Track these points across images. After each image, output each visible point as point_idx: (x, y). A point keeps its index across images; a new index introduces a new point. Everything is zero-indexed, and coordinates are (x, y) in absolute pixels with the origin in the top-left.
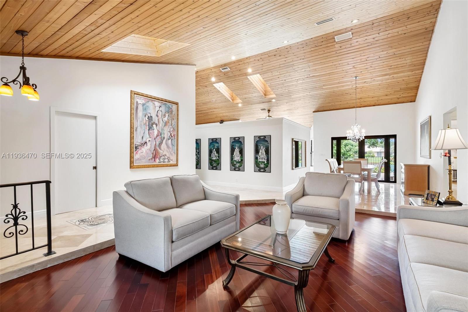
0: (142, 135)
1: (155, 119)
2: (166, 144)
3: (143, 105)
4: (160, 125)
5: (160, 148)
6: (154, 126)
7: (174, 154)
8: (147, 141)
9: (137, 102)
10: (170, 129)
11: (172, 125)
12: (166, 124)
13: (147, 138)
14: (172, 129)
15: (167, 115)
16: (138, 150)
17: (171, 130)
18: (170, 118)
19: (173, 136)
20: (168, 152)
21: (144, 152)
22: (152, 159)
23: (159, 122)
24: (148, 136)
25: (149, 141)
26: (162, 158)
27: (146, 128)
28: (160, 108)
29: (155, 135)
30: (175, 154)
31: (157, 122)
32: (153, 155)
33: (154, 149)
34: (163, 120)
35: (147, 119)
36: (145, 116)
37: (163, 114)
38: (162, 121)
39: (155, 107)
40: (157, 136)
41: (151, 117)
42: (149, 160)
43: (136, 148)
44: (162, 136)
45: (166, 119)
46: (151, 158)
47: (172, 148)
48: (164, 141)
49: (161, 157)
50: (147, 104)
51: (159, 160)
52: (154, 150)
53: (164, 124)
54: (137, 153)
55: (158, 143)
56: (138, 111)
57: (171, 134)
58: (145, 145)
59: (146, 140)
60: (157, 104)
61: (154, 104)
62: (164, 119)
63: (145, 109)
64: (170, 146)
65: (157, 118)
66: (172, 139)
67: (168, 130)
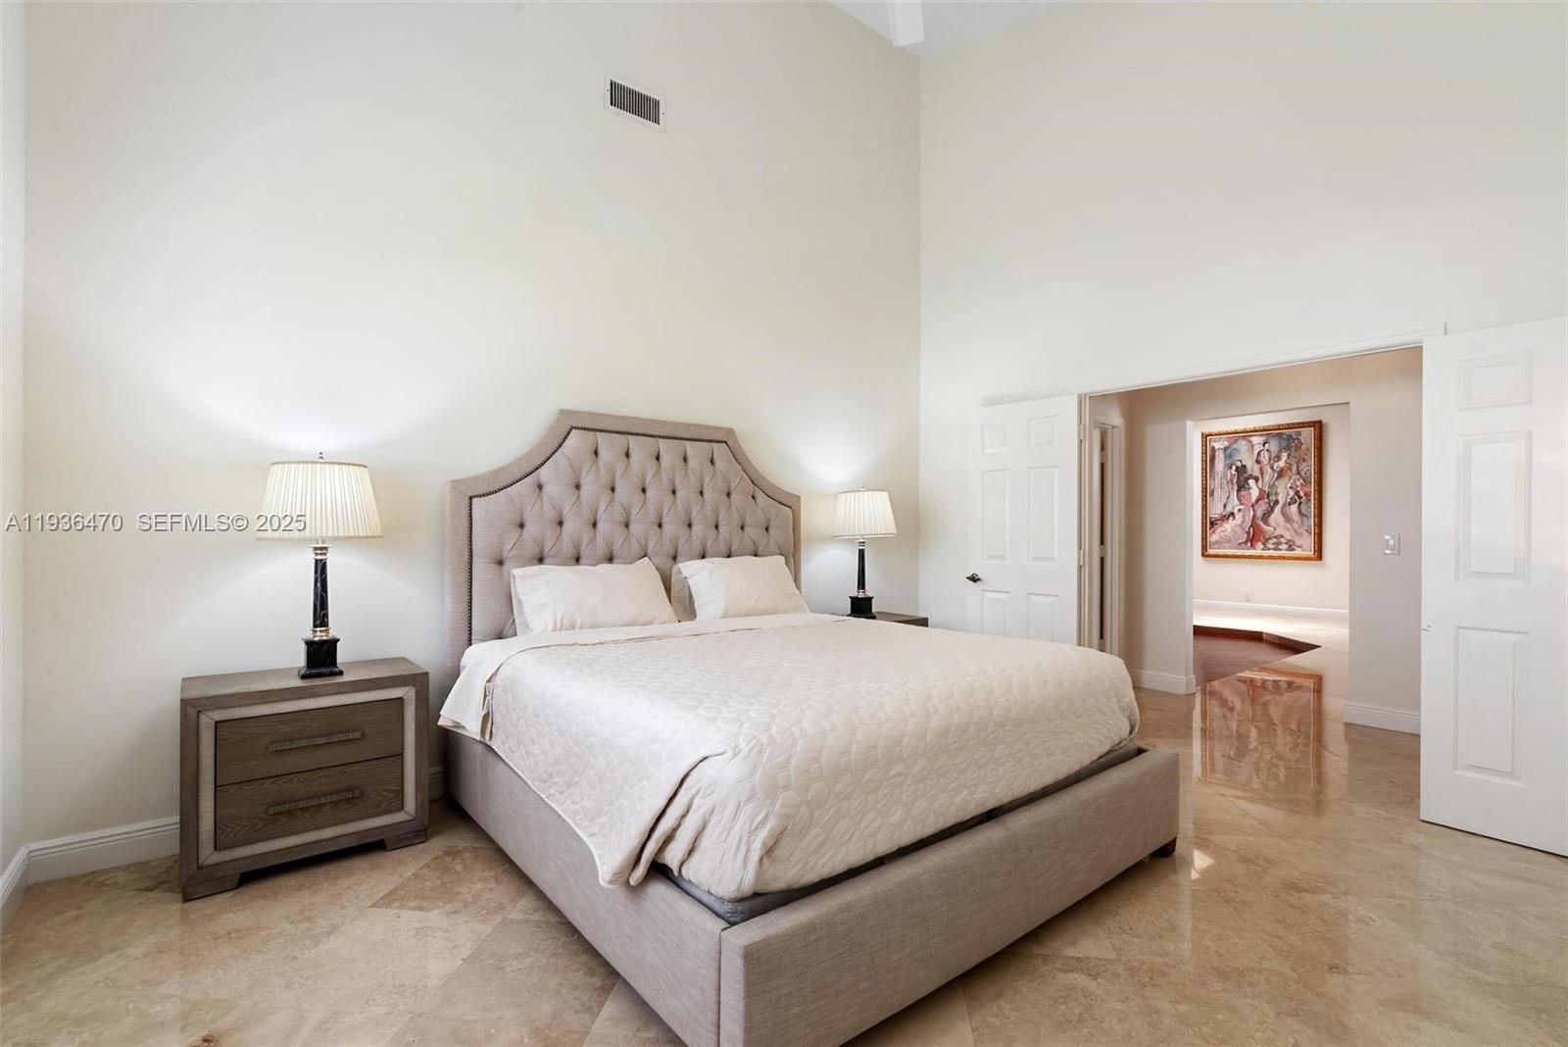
0: (1224, 500)
1: (1253, 468)
2: (1283, 514)
3: (1225, 449)
4: (1267, 478)
5: (1266, 523)
6: (1251, 482)
7: (1306, 534)
8: (1236, 511)
9: (1214, 447)
10: (1295, 482)
11: (1299, 473)
12: (1281, 474)
13: (1234, 504)
14: (1301, 481)
15: (1284, 456)
16: (1216, 527)
17: (1298, 483)
18: (1293, 461)
19: (1305, 495)
20: (1288, 530)
21: (1229, 530)
22: (1246, 543)
23: (1262, 474)
24: (1236, 501)
25: (1239, 510)
26: (1271, 542)
27: (1232, 489)
28: (1264, 445)
29: (1254, 499)
30: (1310, 533)
31: (1257, 473)
32: (1248, 536)
33: (1250, 524)
34: (1272, 468)
35: (1233, 472)
36: (1231, 468)
37: (1273, 455)
38: (1270, 471)
39: (1253, 446)
40: (1258, 501)
41: (1244, 466)
42: (1240, 544)
43: (1212, 524)
44: (1272, 498)
45: (1282, 464)
46: (1244, 540)
47: (1302, 522)
48: (1278, 509)
49: (1269, 539)
50: (1235, 446)
51: (1264, 544)
52: (1252, 526)
53: (1276, 475)
54: (1214, 532)
55: (1259, 513)
56: (1216, 462)
57: (1297, 493)
58: (1231, 518)
59: (1233, 508)
60: (1257, 440)
61: (1250, 441)
62: (1276, 464)
63: (1230, 456)
64: (1296, 517)
65: (1257, 467)
66: (1300, 503)
67: (1289, 485)
